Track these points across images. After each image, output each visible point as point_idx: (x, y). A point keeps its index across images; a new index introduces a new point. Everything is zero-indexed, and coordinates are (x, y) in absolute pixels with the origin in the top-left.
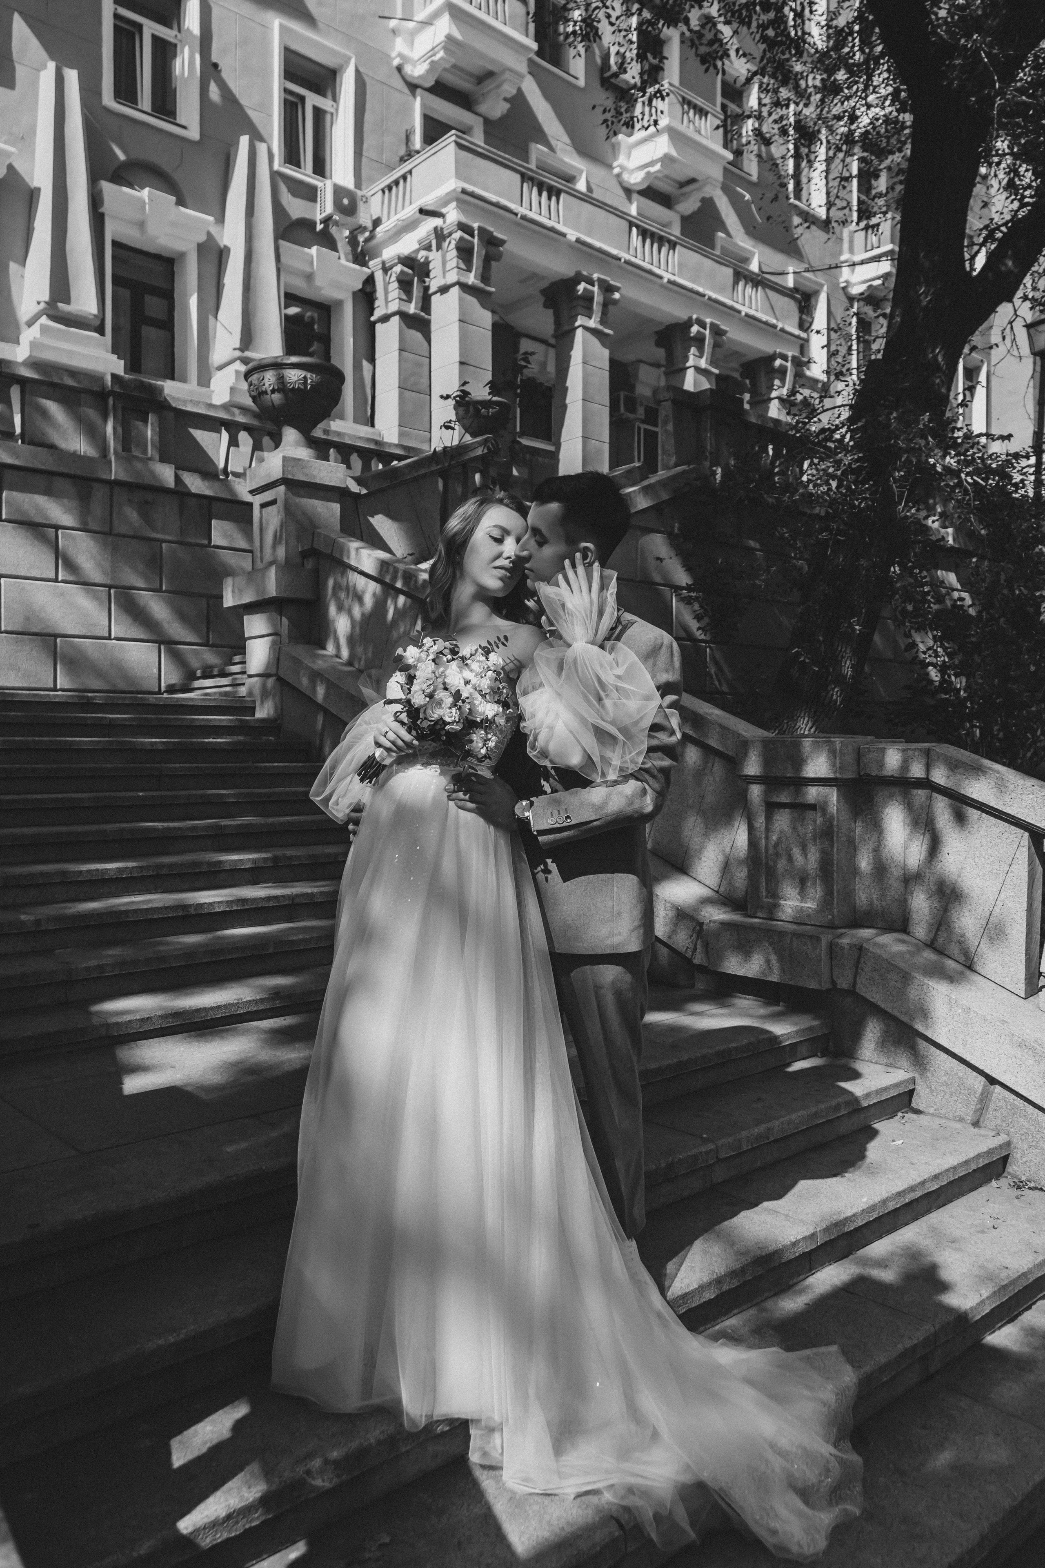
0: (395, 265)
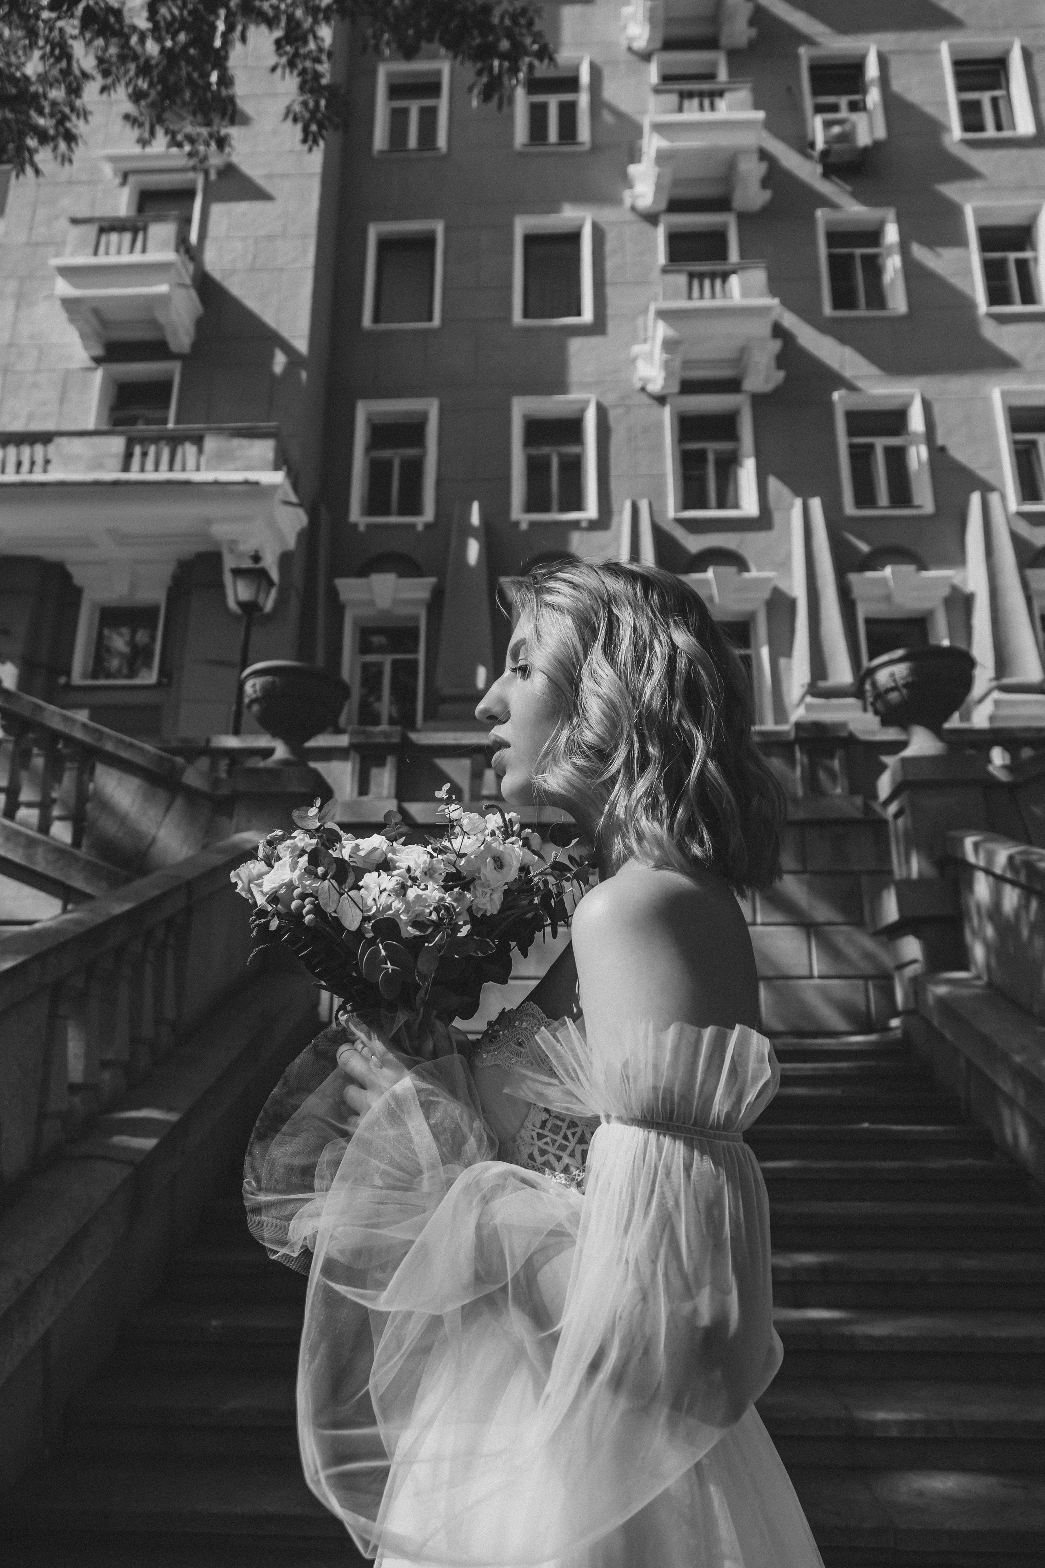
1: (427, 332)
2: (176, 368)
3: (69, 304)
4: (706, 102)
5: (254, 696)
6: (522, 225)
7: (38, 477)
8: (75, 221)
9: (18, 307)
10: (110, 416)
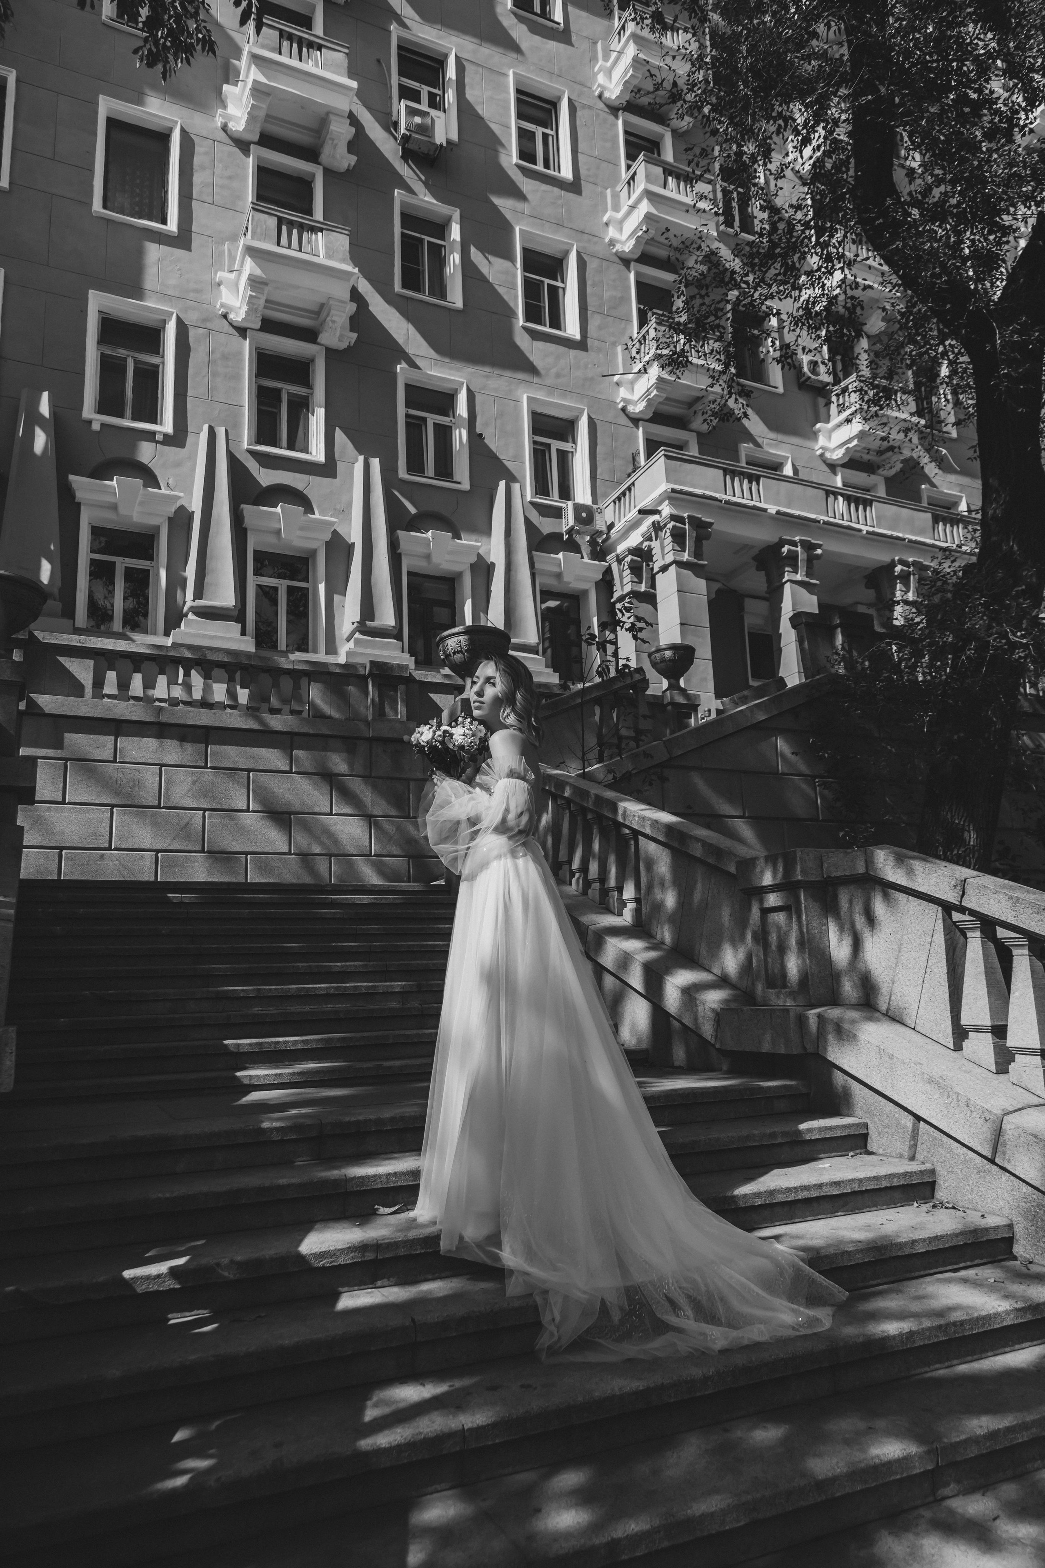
0: (627, 556)
6: (106, 106)
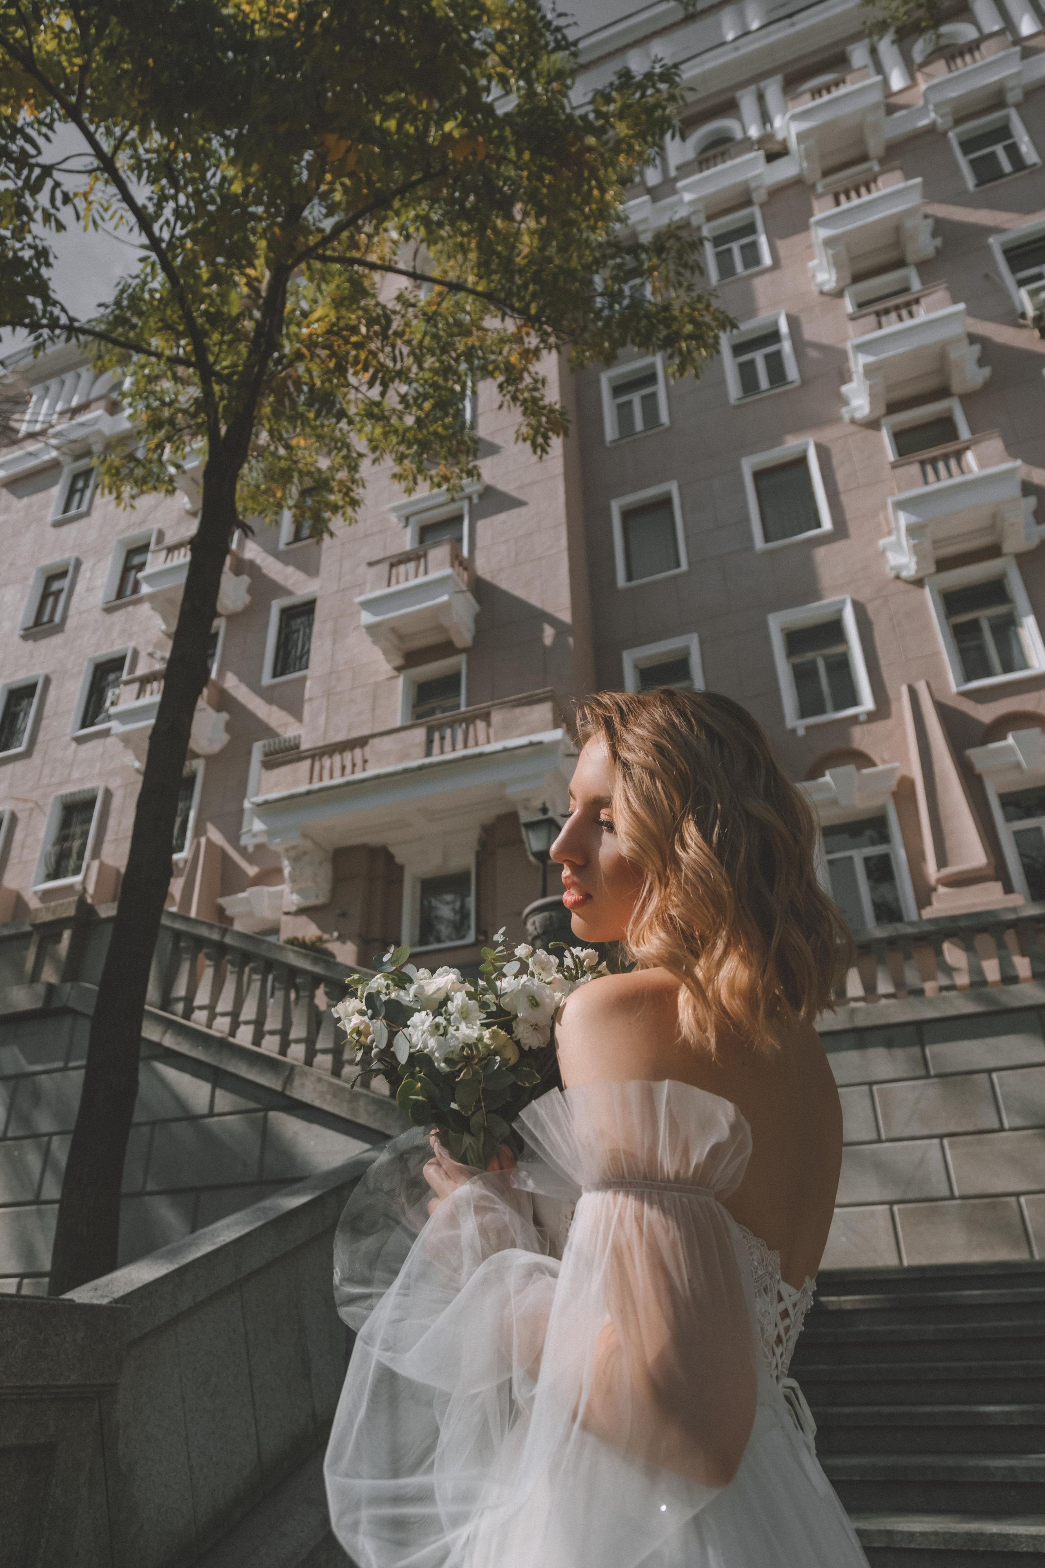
1: (675, 578)
2: (461, 661)
3: (371, 629)
4: (904, 313)
5: (535, 933)
6: (748, 466)
7: (359, 775)
8: (371, 564)
9: (334, 642)
10: (413, 713)
